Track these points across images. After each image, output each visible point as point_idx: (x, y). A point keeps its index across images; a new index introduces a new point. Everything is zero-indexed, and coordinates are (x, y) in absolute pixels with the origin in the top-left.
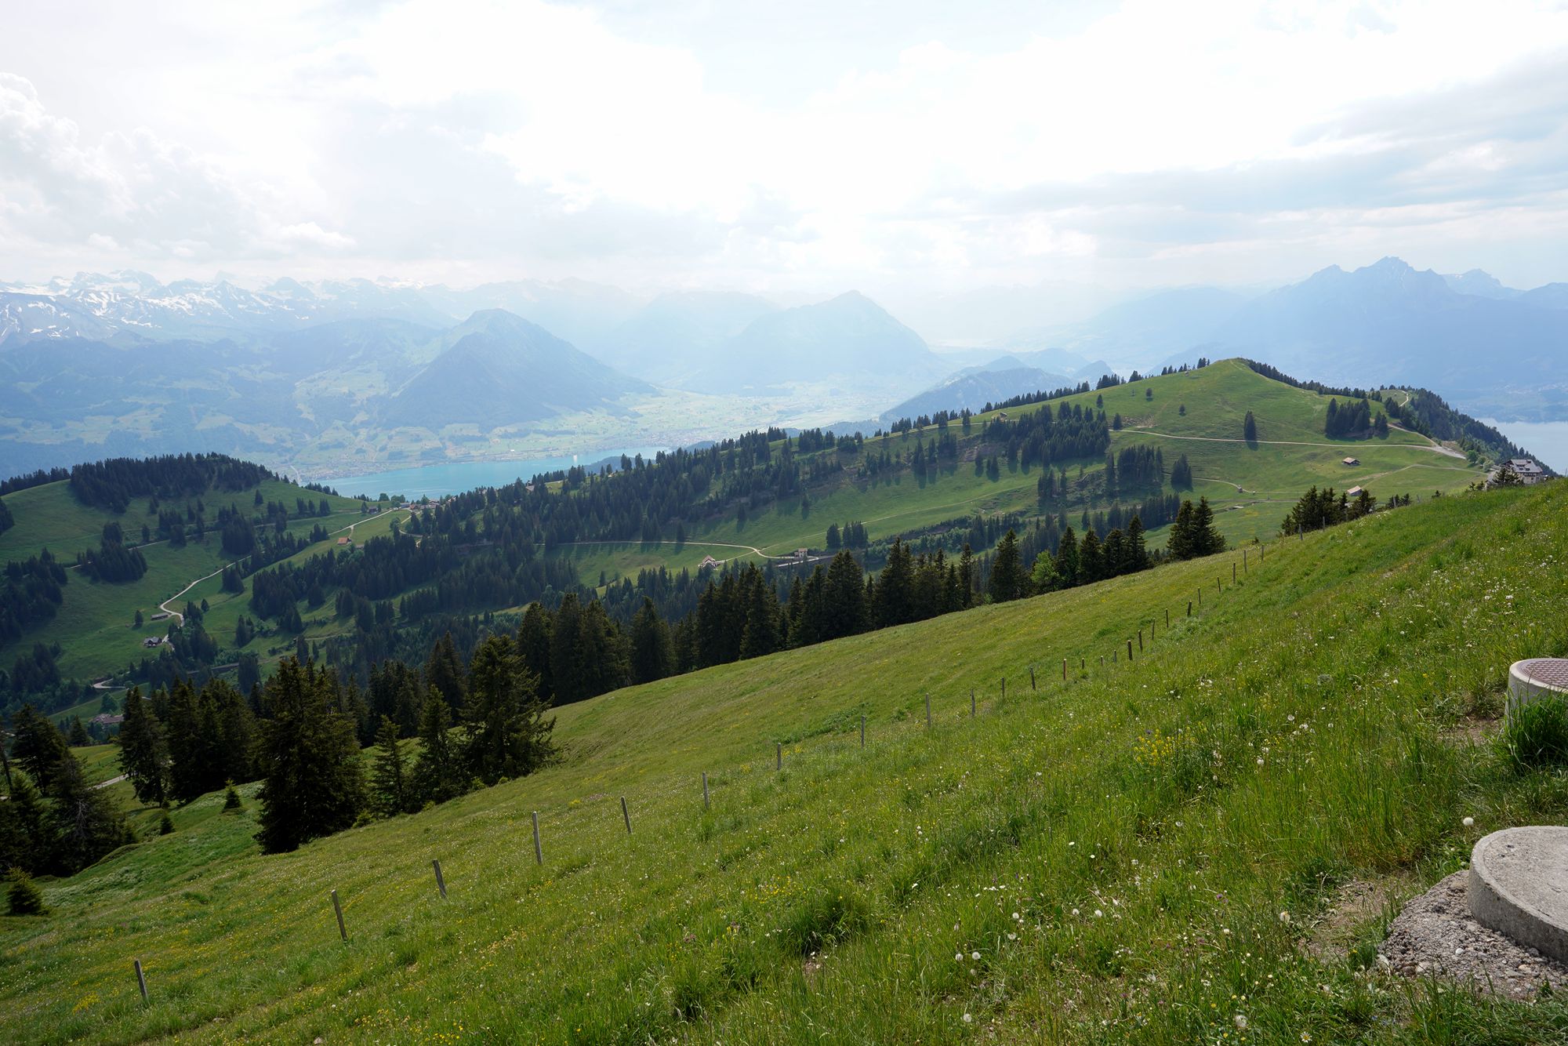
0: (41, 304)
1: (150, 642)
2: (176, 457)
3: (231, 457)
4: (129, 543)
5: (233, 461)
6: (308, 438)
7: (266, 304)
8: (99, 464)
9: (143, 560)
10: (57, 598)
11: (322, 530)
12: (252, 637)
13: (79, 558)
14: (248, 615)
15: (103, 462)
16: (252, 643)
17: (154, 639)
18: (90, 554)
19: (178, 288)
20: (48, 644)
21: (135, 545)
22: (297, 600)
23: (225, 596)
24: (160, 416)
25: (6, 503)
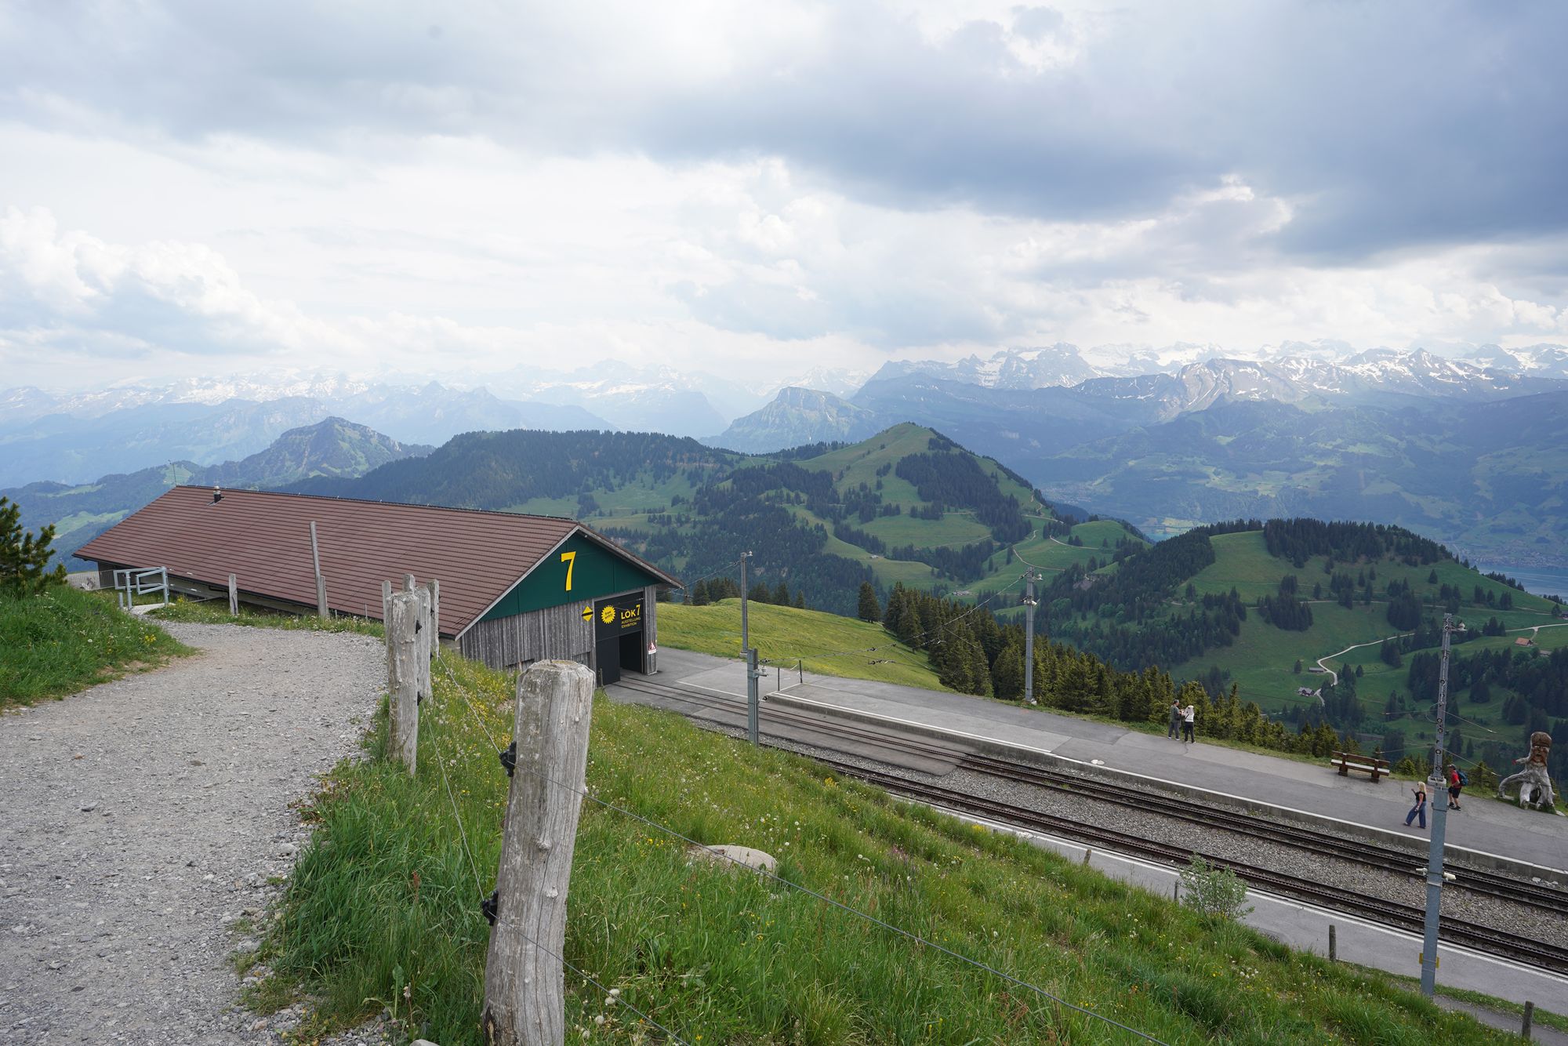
0: (1249, 370)
1: (1304, 691)
2: (1359, 524)
3: (1412, 532)
4: (1301, 596)
5: (1413, 536)
6: (1480, 517)
7: (1461, 373)
8: (1289, 521)
9: (1310, 615)
10: (1235, 630)
11: (1499, 624)
12: (1401, 716)
13: (1258, 601)
14: (1402, 692)
15: (1293, 520)
16: (1401, 720)
17: (1309, 691)
18: (1268, 599)
19: (1372, 356)
20: (1222, 669)
21: (1305, 600)
22: (1457, 690)
23: (1382, 666)
24: (1330, 478)
25: (1213, 543)
